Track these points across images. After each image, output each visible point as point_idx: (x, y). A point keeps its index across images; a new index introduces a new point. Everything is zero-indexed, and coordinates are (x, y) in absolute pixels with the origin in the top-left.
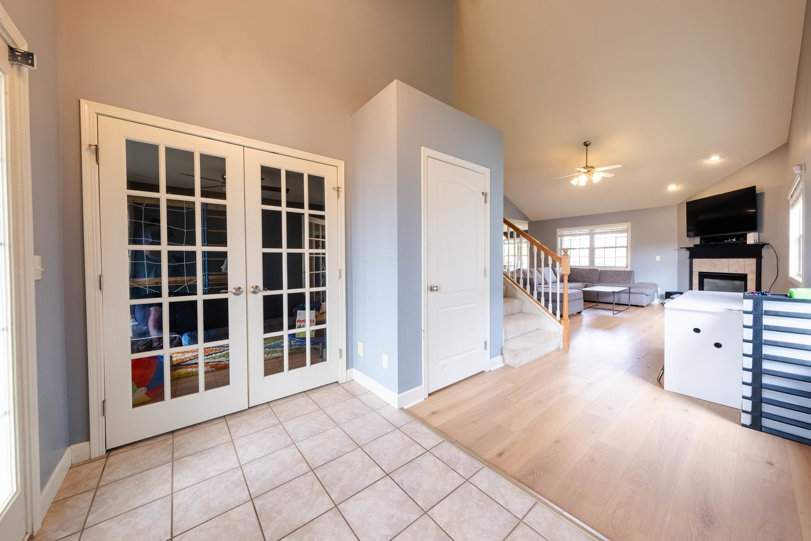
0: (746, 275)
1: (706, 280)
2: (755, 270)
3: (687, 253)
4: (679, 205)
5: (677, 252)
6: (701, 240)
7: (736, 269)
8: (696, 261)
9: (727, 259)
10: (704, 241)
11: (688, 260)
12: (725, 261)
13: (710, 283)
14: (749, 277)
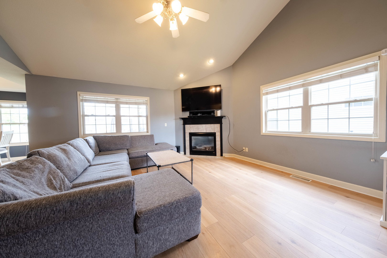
0: (215, 133)
1: (192, 137)
2: (220, 130)
3: (182, 122)
4: (175, 91)
5: (174, 120)
6: (190, 113)
7: (210, 130)
8: (187, 126)
9: (205, 125)
10: (191, 115)
11: (182, 126)
12: (204, 126)
13: (195, 139)
14: (217, 134)
